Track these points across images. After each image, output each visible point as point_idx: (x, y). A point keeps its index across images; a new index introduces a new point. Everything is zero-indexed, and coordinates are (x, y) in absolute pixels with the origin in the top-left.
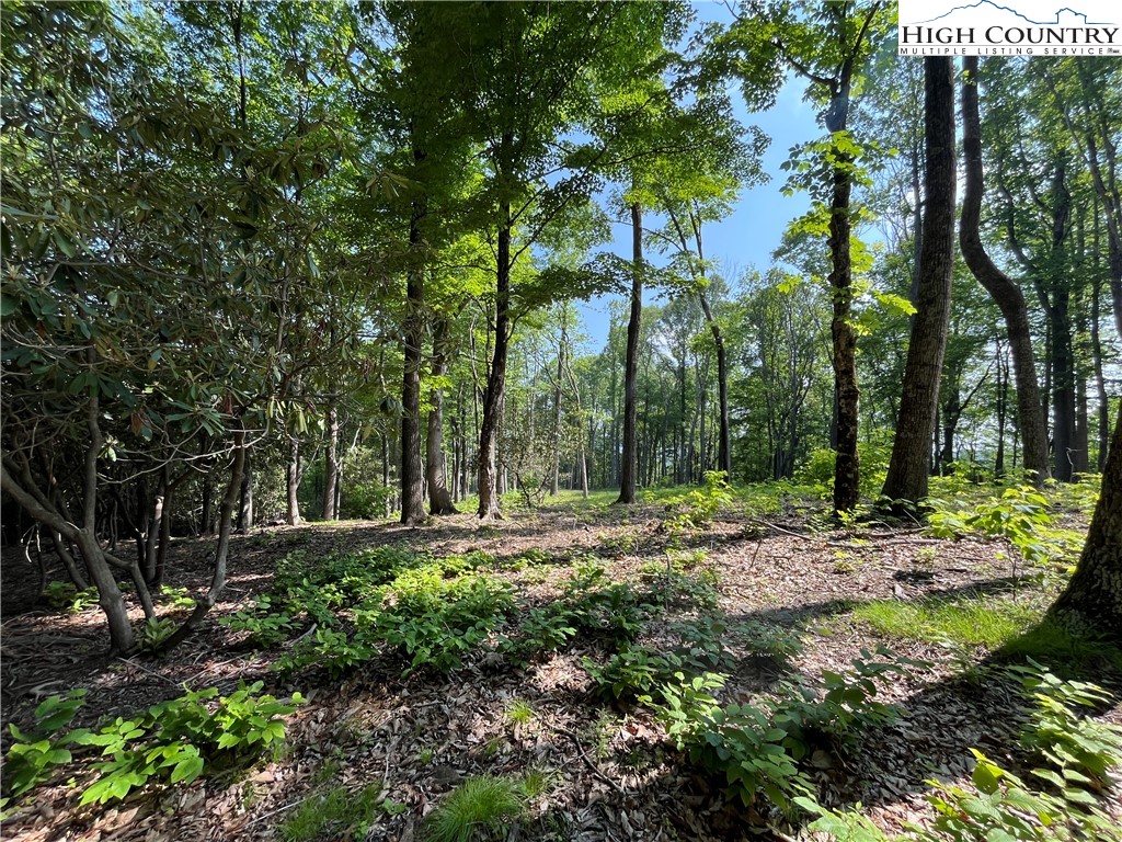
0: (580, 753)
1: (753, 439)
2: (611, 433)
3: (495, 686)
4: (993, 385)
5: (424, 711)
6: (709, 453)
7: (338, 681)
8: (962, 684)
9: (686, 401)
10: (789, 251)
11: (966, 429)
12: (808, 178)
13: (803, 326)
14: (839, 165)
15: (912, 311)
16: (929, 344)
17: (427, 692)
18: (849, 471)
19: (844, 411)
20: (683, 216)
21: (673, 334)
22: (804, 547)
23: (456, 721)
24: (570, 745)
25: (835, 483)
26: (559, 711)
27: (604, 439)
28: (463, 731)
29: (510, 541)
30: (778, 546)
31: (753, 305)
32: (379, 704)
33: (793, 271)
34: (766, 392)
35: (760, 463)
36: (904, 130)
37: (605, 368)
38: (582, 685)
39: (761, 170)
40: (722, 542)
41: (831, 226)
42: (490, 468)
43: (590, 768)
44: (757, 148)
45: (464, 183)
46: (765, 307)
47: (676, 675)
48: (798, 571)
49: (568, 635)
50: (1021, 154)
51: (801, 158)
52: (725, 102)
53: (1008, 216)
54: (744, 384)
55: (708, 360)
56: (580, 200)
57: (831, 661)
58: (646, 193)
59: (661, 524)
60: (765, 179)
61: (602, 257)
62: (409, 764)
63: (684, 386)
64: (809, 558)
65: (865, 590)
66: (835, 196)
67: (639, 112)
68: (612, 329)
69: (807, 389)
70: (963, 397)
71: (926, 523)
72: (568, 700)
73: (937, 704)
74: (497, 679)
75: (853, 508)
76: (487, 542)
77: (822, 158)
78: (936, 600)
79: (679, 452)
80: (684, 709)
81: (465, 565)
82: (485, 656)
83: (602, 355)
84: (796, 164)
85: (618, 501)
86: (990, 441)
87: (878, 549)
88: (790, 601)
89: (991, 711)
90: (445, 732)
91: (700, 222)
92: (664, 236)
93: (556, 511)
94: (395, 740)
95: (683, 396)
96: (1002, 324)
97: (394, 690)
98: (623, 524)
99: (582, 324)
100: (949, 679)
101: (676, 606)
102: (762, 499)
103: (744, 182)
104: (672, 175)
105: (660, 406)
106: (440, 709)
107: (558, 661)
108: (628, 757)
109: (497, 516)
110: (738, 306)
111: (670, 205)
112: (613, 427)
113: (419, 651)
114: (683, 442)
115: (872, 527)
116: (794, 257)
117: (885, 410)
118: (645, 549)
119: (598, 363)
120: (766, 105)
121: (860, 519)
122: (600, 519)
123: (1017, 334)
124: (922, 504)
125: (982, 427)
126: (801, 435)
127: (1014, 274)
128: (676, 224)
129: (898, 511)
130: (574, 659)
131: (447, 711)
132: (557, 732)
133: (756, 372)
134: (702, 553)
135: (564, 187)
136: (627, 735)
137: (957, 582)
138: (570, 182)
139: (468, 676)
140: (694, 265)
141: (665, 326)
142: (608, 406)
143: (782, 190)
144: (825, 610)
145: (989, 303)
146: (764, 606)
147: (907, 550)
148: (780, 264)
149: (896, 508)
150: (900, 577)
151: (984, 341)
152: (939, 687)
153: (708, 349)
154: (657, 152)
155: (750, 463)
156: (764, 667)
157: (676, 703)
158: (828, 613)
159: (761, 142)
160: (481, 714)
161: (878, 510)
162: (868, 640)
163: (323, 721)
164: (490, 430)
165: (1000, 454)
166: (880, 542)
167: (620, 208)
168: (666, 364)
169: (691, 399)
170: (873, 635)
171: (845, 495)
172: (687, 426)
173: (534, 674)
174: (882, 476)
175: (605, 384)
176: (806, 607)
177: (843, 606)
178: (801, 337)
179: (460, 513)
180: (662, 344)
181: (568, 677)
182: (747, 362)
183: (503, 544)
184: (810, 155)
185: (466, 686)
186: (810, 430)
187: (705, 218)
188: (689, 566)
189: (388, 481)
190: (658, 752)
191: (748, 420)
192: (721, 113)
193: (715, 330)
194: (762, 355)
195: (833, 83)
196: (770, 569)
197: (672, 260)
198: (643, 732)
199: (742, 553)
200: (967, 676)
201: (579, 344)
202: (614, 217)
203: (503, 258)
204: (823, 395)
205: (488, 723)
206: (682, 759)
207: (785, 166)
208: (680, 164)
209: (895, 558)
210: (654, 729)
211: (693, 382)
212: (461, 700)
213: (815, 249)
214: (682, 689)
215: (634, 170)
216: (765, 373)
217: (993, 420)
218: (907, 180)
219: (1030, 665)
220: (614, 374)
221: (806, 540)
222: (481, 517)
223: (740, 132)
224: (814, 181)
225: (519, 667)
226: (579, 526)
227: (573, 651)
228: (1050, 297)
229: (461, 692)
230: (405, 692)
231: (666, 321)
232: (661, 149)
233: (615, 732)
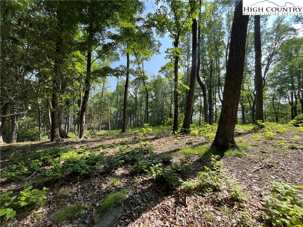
0: (132, 185)
1: (153, 116)
2: (116, 114)
3: (104, 177)
4: (199, 106)
5: (86, 186)
6: (142, 120)
7: (54, 184)
8: (200, 160)
9: (137, 106)
10: (162, 71)
11: (194, 115)
12: (170, 56)
13: (165, 89)
14: (177, 55)
15: (189, 89)
16: (191, 96)
17: (85, 181)
18: (176, 123)
19: (176, 110)
20: (139, 58)
21: (134, 88)
22: (168, 140)
23: (97, 186)
24: (129, 184)
25: (174, 126)
26: (124, 179)
27: (114, 116)
28: (99, 187)
29: (93, 144)
30: (163, 140)
31: (154, 83)
32: (70, 187)
33: (163, 76)
34: (156, 105)
35: (154, 122)
36: (186, 48)
37: (115, 96)
38: (128, 173)
39: (159, 51)
40: (151, 140)
41: (174, 68)
42: (83, 123)
43: (135, 187)
44: (159, 46)
45: (75, 35)
46: (156, 84)
47: (152, 165)
48: (168, 144)
49: (123, 162)
50: (206, 59)
51: (169, 51)
52: (152, 33)
53: (203, 71)
54: (151, 102)
55: (143, 96)
56: (114, 49)
57: (178, 160)
58: (131, 50)
59: (135, 137)
60: (160, 53)
61: (122, 66)
62: (87, 198)
63: (136, 102)
64: (170, 141)
65: (181, 147)
66: (175, 61)
67: (132, 29)
68: (117, 85)
69: (165, 105)
70: (194, 108)
71: (190, 133)
72: (125, 176)
73: (196, 164)
74: (105, 175)
75: (177, 131)
76: (86, 145)
77: (173, 52)
78: (194, 147)
79: (135, 119)
80: (155, 171)
81: (84, 150)
82: (99, 171)
83: (114, 92)
84: (168, 52)
85: (121, 132)
86: (198, 117)
87: (182, 139)
88: (168, 150)
89: (204, 164)
90: (94, 189)
91: (143, 60)
92: (135, 62)
93: (104, 136)
94: (80, 194)
95: (136, 105)
96: (202, 93)
97: (74, 183)
98: (125, 137)
99: (109, 83)
100: (197, 160)
101: (145, 154)
102: (157, 130)
103: (155, 53)
104: (138, 47)
105: (130, 107)
106: (91, 184)
107: (119, 169)
108: (144, 183)
109: (85, 138)
110: (150, 83)
111: (136, 54)
112: (117, 112)
113: (81, 171)
114: (136, 117)
115: (181, 134)
116: (163, 73)
117: (180, 110)
118: (133, 143)
119: (113, 94)
120: (162, 36)
121: (178, 133)
122: (117, 137)
123: (204, 95)
124: (189, 129)
125: (197, 114)
126: (163, 115)
127: (204, 83)
128: (137, 60)
129: (185, 131)
130: (124, 168)
131: (93, 184)
132: (125, 183)
133: (154, 100)
134: (148, 142)
135: (110, 44)
136: (141, 180)
137: (196, 144)
138: (111, 43)
139: (96, 176)
140: (141, 71)
141: (132, 86)
142: (116, 106)
143: (165, 58)
144: (175, 151)
145: (199, 88)
146: (163, 152)
147: (187, 139)
148: (160, 74)
149: (185, 130)
150: (187, 144)
151: (198, 96)
152: (196, 161)
153: (144, 93)
154: (135, 41)
155: (152, 122)
156: (166, 162)
157: (153, 170)
158: (176, 151)
159: (160, 45)
160: (103, 183)
161: (181, 131)
162: (183, 155)
163: (52, 195)
164: (83, 112)
165: (200, 120)
166: (182, 137)
167: (122, 53)
168: (132, 96)
169: (138, 106)
170: (184, 154)
171: (175, 128)
172: (137, 113)
173: (115, 172)
174: (182, 124)
175: (115, 100)
176: (171, 151)
177: (178, 150)
178: (164, 92)
179: (71, 138)
180: (131, 91)
181: (124, 171)
182: (152, 97)
183: (91, 145)
184: (171, 51)
185: (96, 178)
186: (165, 114)
187: (145, 60)
188: (145, 145)
189: (41, 128)
190: (149, 181)
191: (152, 111)
192: (151, 35)
193: (146, 88)
194: (155, 96)
195: (175, 35)
196: (162, 144)
197: (136, 69)
198: (145, 179)
199: (155, 142)
200: (200, 159)
201: (109, 89)
202: (121, 55)
203: (89, 61)
204: (168, 106)
205: (106, 185)
206: (155, 181)
207: (166, 52)
208: (140, 45)
209: (185, 140)
210: (147, 178)
211: (139, 101)
212: (97, 181)
213: (168, 72)
214: (154, 167)
215: (128, 44)
216: (156, 100)
217: (199, 113)
218: (186, 59)
219: (210, 154)
220: (117, 98)
221: (168, 138)
222: (80, 138)
223: (155, 41)
224: (171, 57)
225: (110, 171)
226: (113, 139)
227: (123, 166)
228: (209, 88)
229: (96, 180)
230: (79, 183)
231: (132, 84)
232: (136, 40)
233: (139, 180)
